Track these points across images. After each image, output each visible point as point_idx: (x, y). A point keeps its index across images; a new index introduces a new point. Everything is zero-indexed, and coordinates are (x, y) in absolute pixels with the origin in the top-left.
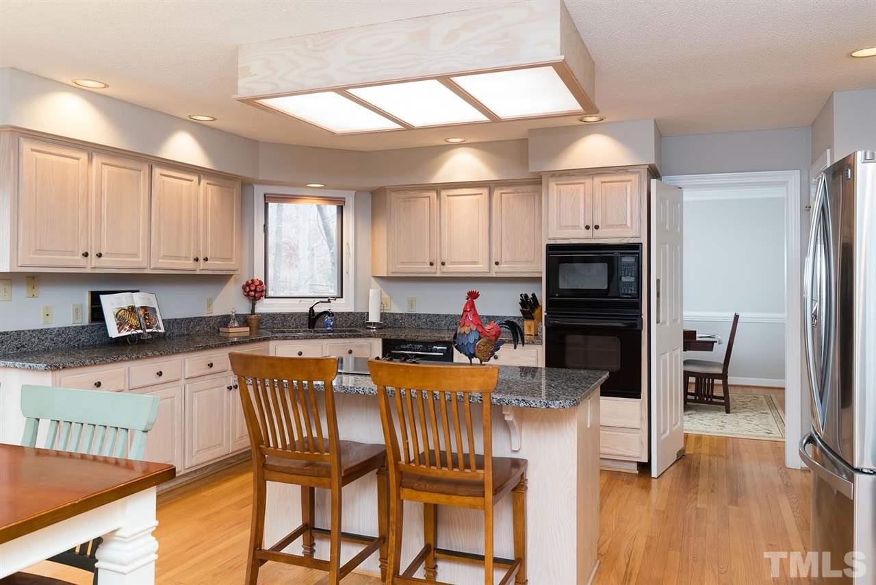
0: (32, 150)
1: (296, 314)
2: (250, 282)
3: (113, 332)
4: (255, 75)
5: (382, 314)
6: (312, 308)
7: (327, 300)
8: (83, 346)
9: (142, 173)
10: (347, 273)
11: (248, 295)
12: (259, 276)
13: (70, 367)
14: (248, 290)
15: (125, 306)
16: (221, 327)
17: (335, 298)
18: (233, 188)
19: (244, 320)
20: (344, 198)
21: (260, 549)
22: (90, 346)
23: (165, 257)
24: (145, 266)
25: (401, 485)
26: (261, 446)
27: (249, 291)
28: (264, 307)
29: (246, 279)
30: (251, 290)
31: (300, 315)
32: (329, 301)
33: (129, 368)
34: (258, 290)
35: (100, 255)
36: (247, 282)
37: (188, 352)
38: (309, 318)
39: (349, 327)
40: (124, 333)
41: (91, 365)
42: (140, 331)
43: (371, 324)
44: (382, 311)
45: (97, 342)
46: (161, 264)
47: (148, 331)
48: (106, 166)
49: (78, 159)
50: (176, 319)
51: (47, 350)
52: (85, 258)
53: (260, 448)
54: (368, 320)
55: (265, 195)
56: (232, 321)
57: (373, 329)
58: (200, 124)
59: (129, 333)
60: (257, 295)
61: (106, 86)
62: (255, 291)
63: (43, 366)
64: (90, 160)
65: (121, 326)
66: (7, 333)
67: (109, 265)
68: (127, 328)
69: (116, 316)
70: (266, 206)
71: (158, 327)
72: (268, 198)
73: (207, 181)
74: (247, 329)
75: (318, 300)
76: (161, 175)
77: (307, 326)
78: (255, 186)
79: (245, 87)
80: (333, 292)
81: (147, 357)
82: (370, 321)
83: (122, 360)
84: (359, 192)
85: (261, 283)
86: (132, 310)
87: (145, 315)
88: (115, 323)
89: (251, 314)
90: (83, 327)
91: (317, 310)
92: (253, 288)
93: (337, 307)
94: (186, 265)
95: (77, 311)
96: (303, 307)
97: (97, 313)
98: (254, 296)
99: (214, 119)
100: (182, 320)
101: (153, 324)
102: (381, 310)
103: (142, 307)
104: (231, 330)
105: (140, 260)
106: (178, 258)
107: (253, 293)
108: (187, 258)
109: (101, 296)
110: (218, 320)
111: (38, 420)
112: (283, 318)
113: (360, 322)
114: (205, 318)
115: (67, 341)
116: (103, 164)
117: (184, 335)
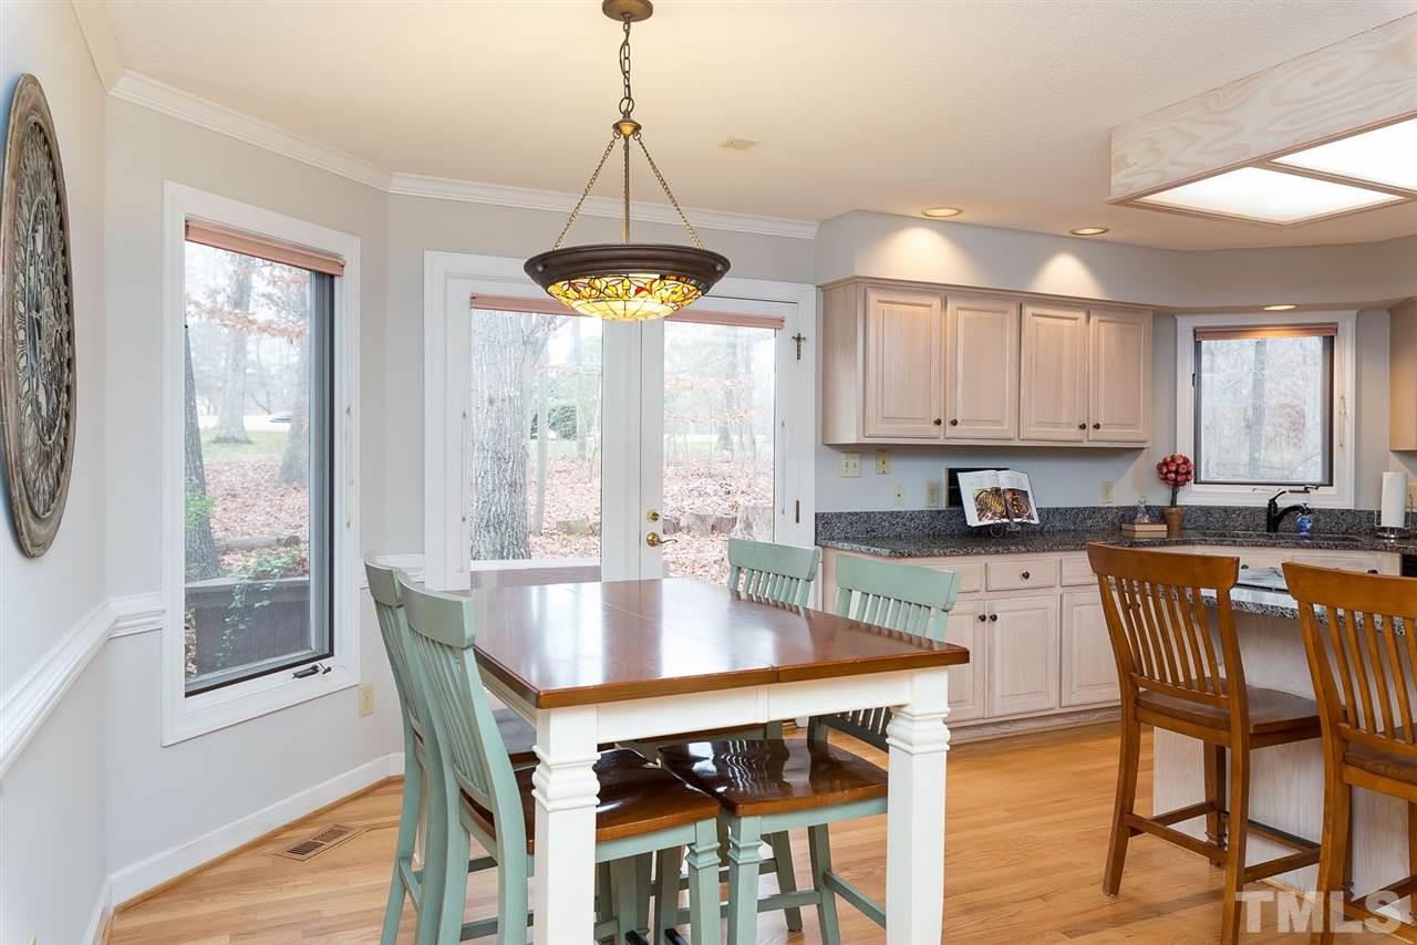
0: (880, 301)
1: (1247, 509)
2: (1169, 459)
3: (973, 520)
4: (1135, 164)
5: (1407, 514)
6: (1272, 501)
7: (1302, 488)
8: (939, 535)
9: (1008, 315)
10: (1341, 445)
11: (1165, 479)
12: (1185, 449)
13: (916, 556)
14: (1165, 470)
15: (988, 487)
16: (1124, 522)
17: (1317, 486)
18: (1140, 325)
19: (1160, 515)
20: (1336, 324)
21: (1131, 813)
22: (947, 535)
23: (1038, 424)
24: (1011, 436)
25: (1345, 761)
26: (1133, 674)
27: (1166, 473)
28: (1191, 496)
29: (1162, 454)
30: (1169, 472)
31: (1253, 511)
32: (1306, 491)
33: (986, 565)
34: (1181, 470)
35: (954, 423)
36: (1165, 459)
37: (1065, 550)
38: (1269, 514)
39: (1343, 533)
40: (986, 522)
41: (940, 555)
42: (1005, 520)
43: (1384, 529)
44: (1408, 510)
45: (956, 532)
46: (1034, 434)
47: (1016, 520)
48: (963, 312)
49: (930, 306)
50: (1058, 509)
51: (898, 537)
52: (937, 427)
53: (1131, 677)
54: (1379, 524)
55: (1195, 331)
56: (1140, 515)
57: (1388, 538)
58: (1087, 240)
59: (991, 522)
60: (1179, 479)
61: (960, 212)
62: (1177, 472)
63: (887, 551)
64: (944, 305)
65: (982, 511)
66: (856, 514)
67: (965, 434)
68: (990, 515)
69: (977, 499)
70: (1198, 345)
71: (1030, 517)
72: (1199, 335)
73: (1097, 318)
74: (1164, 527)
75: (1283, 489)
76: (1034, 315)
77: (1265, 528)
78: (1179, 318)
79: (1122, 182)
80: (1316, 475)
81: (1009, 552)
82: (1383, 525)
83: (977, 554)
84: (1364, 312)
85: (1186, 461)
86: (997, 492)
87: (1013, 500)
88: (975, 509)
89: (1171, 507)
90: (939, 512)
91: (1283, 503)
92: (1174, 468)
93: (1321, 500)
94: (1069, 435)
95: (933, 490)
96: (1259, 499)
97: (955, 496)
98: (1176, 480)
99: (1106, 231)
100: (1067, 510)
101: (1024, 512)
102: (1407, 507)
103: (1010, 490)
104: (1137, 528)
105: (1006, 427)
106: (1057, 425)
107: (1173, 475)
108: (1069, 425)
109: (959, 474)
110: (1120, 513)
111: (851, 591)
112: (1223, 514)
113: (1366, 526)
114: (1100, 509)
115: (920, 528)
116: (959, 308)
117: (1068, 531)
